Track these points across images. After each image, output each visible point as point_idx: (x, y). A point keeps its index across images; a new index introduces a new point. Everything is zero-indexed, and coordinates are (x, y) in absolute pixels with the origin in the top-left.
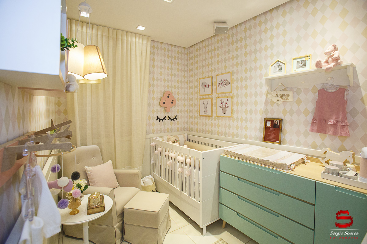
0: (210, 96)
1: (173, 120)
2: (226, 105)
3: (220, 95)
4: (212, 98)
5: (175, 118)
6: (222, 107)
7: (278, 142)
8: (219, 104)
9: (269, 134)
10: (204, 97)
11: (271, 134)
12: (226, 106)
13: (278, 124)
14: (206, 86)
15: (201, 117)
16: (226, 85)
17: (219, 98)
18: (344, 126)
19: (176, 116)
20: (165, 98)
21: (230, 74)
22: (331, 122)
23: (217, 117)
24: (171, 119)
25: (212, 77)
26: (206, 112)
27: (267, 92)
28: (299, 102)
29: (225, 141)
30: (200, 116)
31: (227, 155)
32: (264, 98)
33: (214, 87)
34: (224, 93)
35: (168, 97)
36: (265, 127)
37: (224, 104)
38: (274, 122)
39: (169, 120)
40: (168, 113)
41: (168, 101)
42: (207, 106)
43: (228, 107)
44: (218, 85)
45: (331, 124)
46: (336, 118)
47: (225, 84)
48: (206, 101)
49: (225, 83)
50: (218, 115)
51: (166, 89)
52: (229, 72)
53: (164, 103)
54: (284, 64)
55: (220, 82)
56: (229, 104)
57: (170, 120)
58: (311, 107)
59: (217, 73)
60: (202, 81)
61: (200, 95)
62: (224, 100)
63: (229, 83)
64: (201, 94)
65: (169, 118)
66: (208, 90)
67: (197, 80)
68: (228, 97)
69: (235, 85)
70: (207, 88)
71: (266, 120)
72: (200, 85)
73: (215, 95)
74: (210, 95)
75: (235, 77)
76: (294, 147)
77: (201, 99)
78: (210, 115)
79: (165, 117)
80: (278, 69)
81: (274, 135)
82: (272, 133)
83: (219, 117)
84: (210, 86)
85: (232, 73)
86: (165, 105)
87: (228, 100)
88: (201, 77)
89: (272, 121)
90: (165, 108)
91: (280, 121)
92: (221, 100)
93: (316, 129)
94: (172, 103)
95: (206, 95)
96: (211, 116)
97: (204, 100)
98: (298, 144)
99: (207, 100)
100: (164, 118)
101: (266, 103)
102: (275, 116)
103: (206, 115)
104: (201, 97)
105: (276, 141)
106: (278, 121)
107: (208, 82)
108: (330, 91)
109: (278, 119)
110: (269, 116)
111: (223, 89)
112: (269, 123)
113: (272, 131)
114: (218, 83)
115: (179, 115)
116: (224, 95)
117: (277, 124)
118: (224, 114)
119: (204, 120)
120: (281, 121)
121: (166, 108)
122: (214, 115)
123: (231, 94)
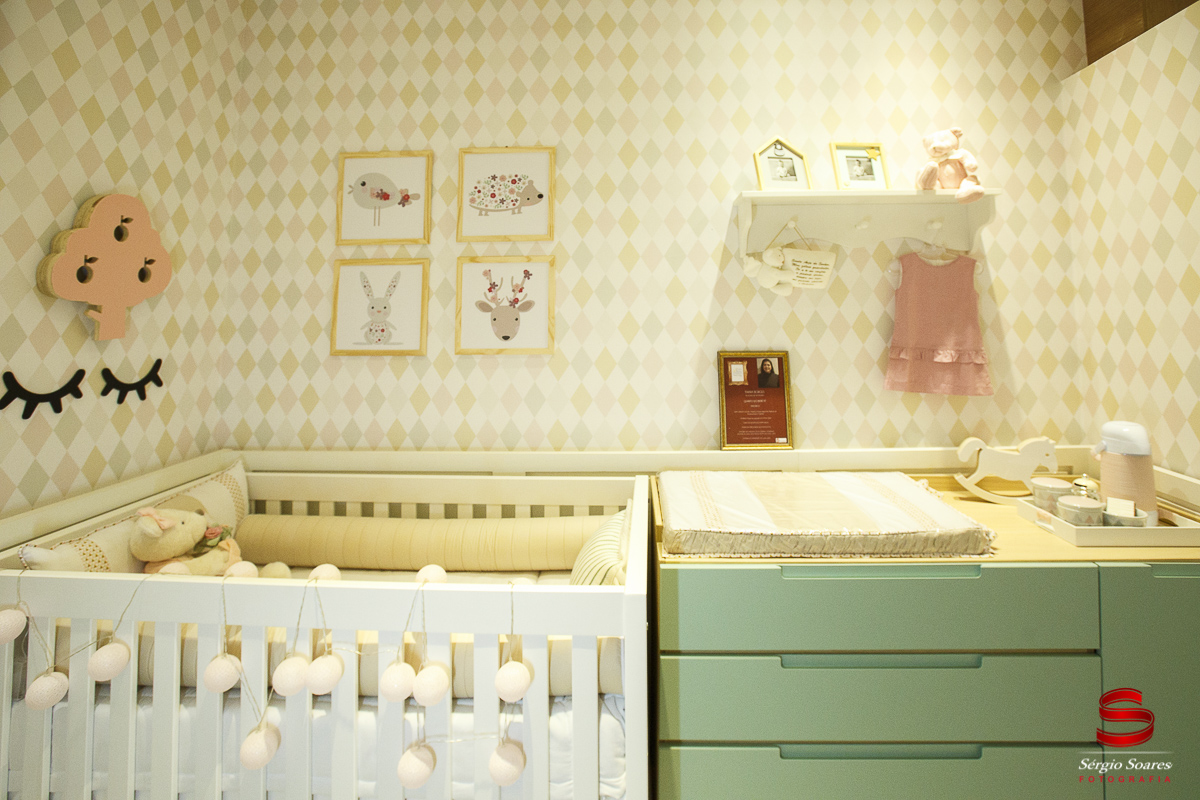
0: (413, 251)
1: (132, 395)
2: (520, 296)
3: (480, 249)
4: (424, 262)
5: (153, 376)
6: (493, 305)
7: (784, 440)
8: (476, 289)
9: (745, 415)
10: (370, 252)
11: (754, 413)
12: (516, 301)
13: (777, 372)
14: (385, 196)
15: (344, 359)
16: (522, 205)
17: (473, 260)
18: (982, 365)
19: (158, 363)
20: (96, 239)
21: (544, 157)
22: (945, 356)
23: (455, 358)
24: (124, 389)
25: (431, 158)
26: (378, 331)
27: (725, 249)
28: (838, 291)
29: (528, 474)
30: (335, 353)
31: (695, 558)
32: (711, 272)
33: (440, 208)
34: (506, 239)
35: (119, 234)
36: (723, 387)
37: (505, 294)
38: (759, 365)
39: (105, 392)
40: (101, 345)
41: (116, 264)
42: (392, 301)
43: (528, 306)
44: (473, 201)
45: (946, 360)
46: (957, 344)
47: (514, 197)
48: (380, 277)
49: (512, 191)
50: (464, 345)
51: (102, 181)
52: (539, 147)
53: (83, 275)
54: (801, 158)
55: (482, 184)
56: (533, 290)
57: (114, 393)
58: (876, 309)
59: (462, 139)
60: (355, 170)
61: (339, 242)
62: (507, 274)
63: (541, 196)
64: (345, 235)
65: (110, 381)
66: (400, 221)
67: (320, 162)
68: (529, 259)
69: (568, 206)
70: (392, 209)
71: (725, 361)
72: (340, 186)
73: (441, 245)
74: (415, 242)
75: (569, 172)
76: (831, 450)
77: (345, 262)
78: (411, 344)
79: (80, 374)
80: (782, 171)
81: (766, 415)
82: (754, 409)
83: (471, 354)
84: (417, 197)
85: (554, 154)
86: (85, 293)
87: (527, 274)
88: (354, 143)
89: (750, 361)
90: (92, 313)
91: (780, 361)
92: (487, 273)
93: (906, 380)
94: (143, 275)
95: (381, 243)
96: (418, 354)
97: (369, 270)
98: (842, 437)
99: (389, 271)
100: (73, 388)
101: (721, 290)
102: (758, 341)
103: (381, 347)
104: (348, 252)
105: (777, 440)
106: (775, 362)
107: (404, 175)
108: (935, 262)
109: (771, 353)
110: (736, 343)
111: (501, 222)
112: (738, 373)
113: (757, 399)
114: (468, 188)
115: (175, 355)
116: (503, 248)
117: (772, 371)
118: (506, 338)
119: (362, 376)
120: (783, 359)
121: (94, 308)
122: (435, 347)
123: (548, 249)
